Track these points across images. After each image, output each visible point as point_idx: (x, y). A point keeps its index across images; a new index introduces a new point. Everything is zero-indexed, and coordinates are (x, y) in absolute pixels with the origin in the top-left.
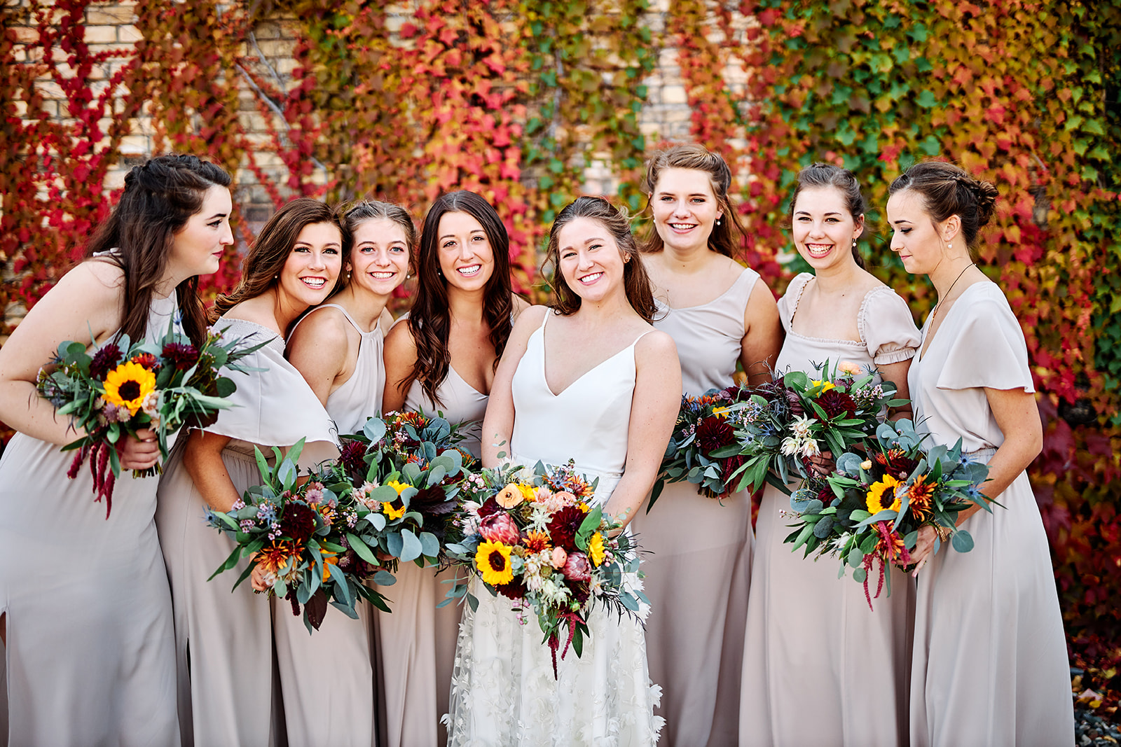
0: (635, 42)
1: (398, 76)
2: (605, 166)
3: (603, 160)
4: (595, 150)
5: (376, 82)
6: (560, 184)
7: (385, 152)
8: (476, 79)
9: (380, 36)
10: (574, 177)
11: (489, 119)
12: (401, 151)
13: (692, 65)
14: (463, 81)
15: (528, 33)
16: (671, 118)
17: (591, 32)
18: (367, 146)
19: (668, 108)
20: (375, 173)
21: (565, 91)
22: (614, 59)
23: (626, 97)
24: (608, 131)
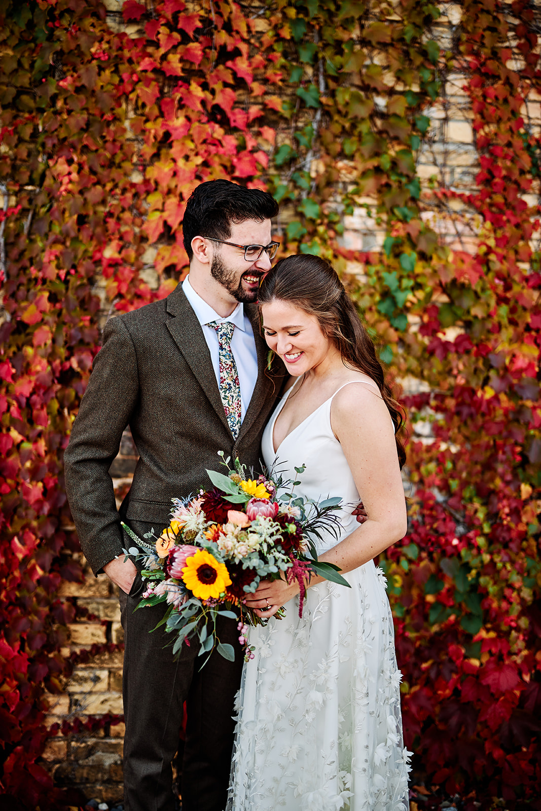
0: (418, 60)
1: (116, 71)
2: (369, 215)
3: (367, 207)
4: (357, 193)
5: (88, 75)
6: (314, 233)
7: (93, 172)
8: (218, 87)
9: (95, 15)
10: (331, 225)
11: (231, 141)
12: (115, 173)
13: (485, 96)
14: (205, 86)
15: (286, 33)
16: (453, 161)
17: (364, 42)
18: (70, 162)
19: (451, 148)
20: (79, 199)
21: (327, 114)
22: (389, 80)
23: (404, 129)
24: (378, 170)
